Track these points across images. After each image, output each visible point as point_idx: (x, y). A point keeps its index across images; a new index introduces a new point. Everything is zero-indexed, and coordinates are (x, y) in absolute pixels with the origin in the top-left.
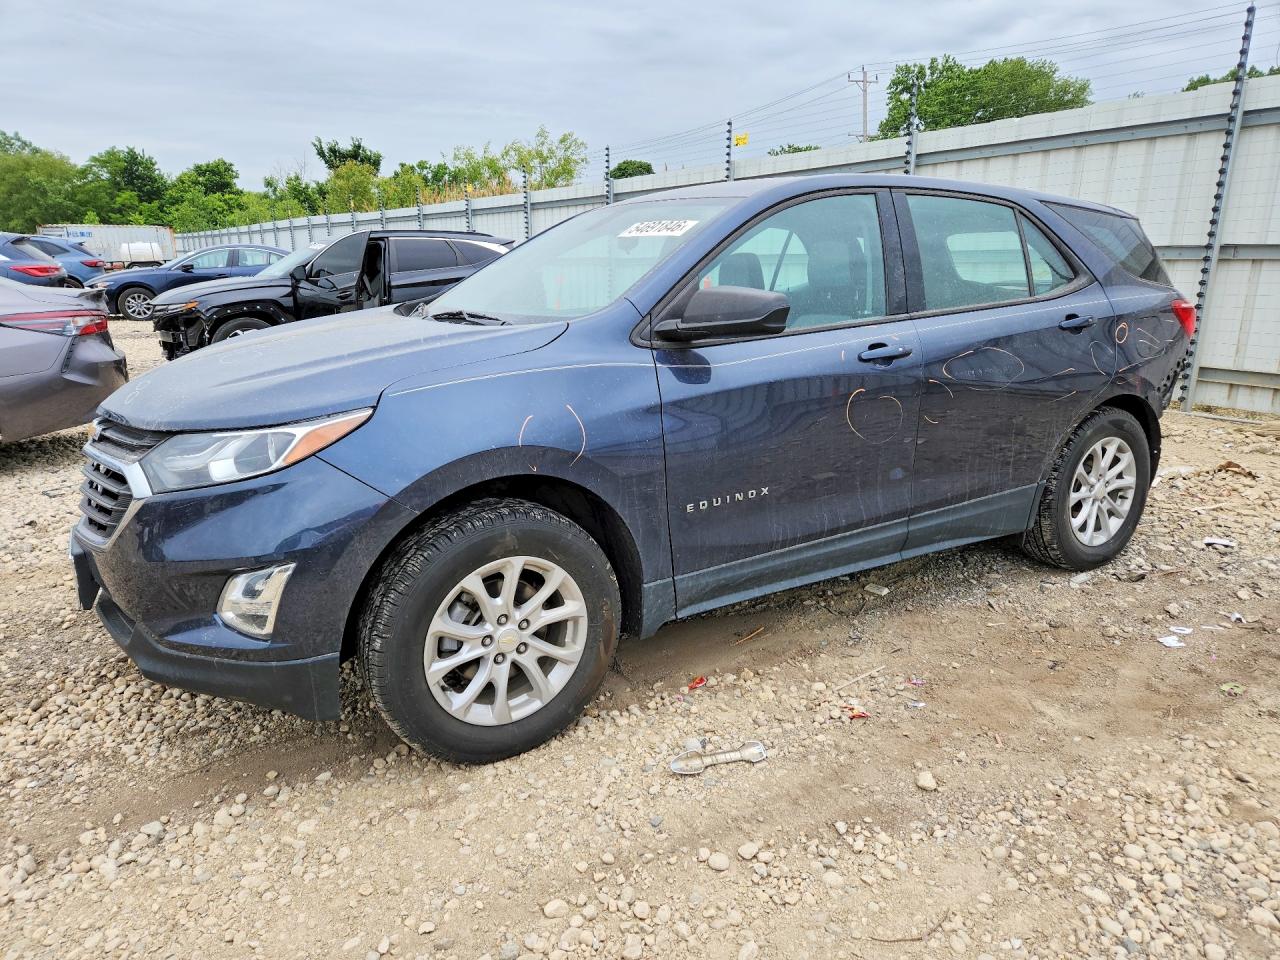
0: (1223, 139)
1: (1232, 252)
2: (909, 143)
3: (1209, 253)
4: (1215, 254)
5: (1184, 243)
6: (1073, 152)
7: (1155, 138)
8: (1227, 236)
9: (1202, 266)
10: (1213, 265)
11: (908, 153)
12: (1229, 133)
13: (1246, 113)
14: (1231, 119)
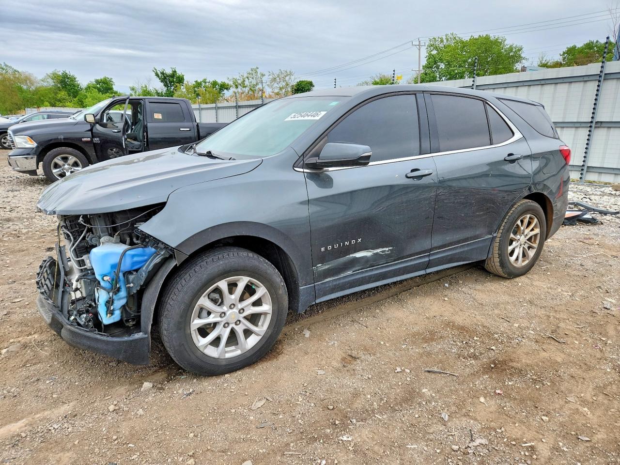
0: (597, 83)
1: (600, 124)
2: (473, 81)
3: (592, 124)
4: (593, 125)
5: (582, 121)
6: (540, 86)
7: (572, 82)
8: (598, 118)
9: (589, 129)
10: (593, 129)
11: (473, 85)
12: (599, 81)
13: (605, 74)
14: (600, 76)
